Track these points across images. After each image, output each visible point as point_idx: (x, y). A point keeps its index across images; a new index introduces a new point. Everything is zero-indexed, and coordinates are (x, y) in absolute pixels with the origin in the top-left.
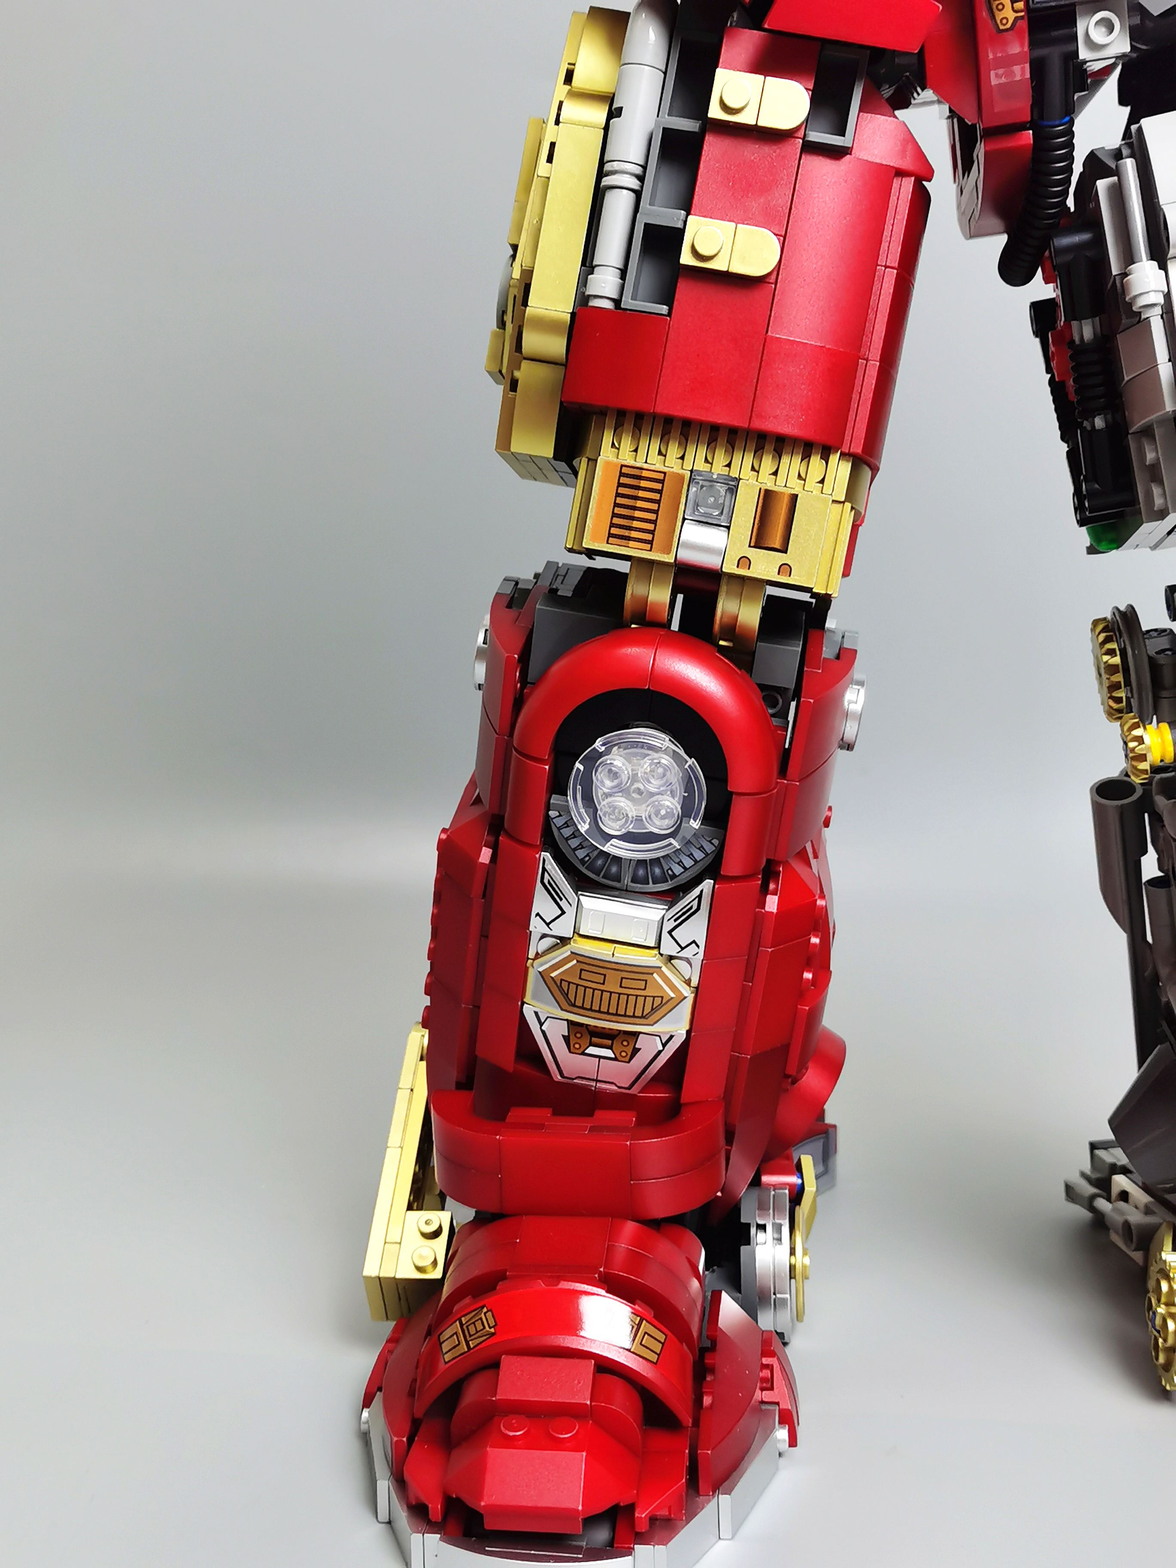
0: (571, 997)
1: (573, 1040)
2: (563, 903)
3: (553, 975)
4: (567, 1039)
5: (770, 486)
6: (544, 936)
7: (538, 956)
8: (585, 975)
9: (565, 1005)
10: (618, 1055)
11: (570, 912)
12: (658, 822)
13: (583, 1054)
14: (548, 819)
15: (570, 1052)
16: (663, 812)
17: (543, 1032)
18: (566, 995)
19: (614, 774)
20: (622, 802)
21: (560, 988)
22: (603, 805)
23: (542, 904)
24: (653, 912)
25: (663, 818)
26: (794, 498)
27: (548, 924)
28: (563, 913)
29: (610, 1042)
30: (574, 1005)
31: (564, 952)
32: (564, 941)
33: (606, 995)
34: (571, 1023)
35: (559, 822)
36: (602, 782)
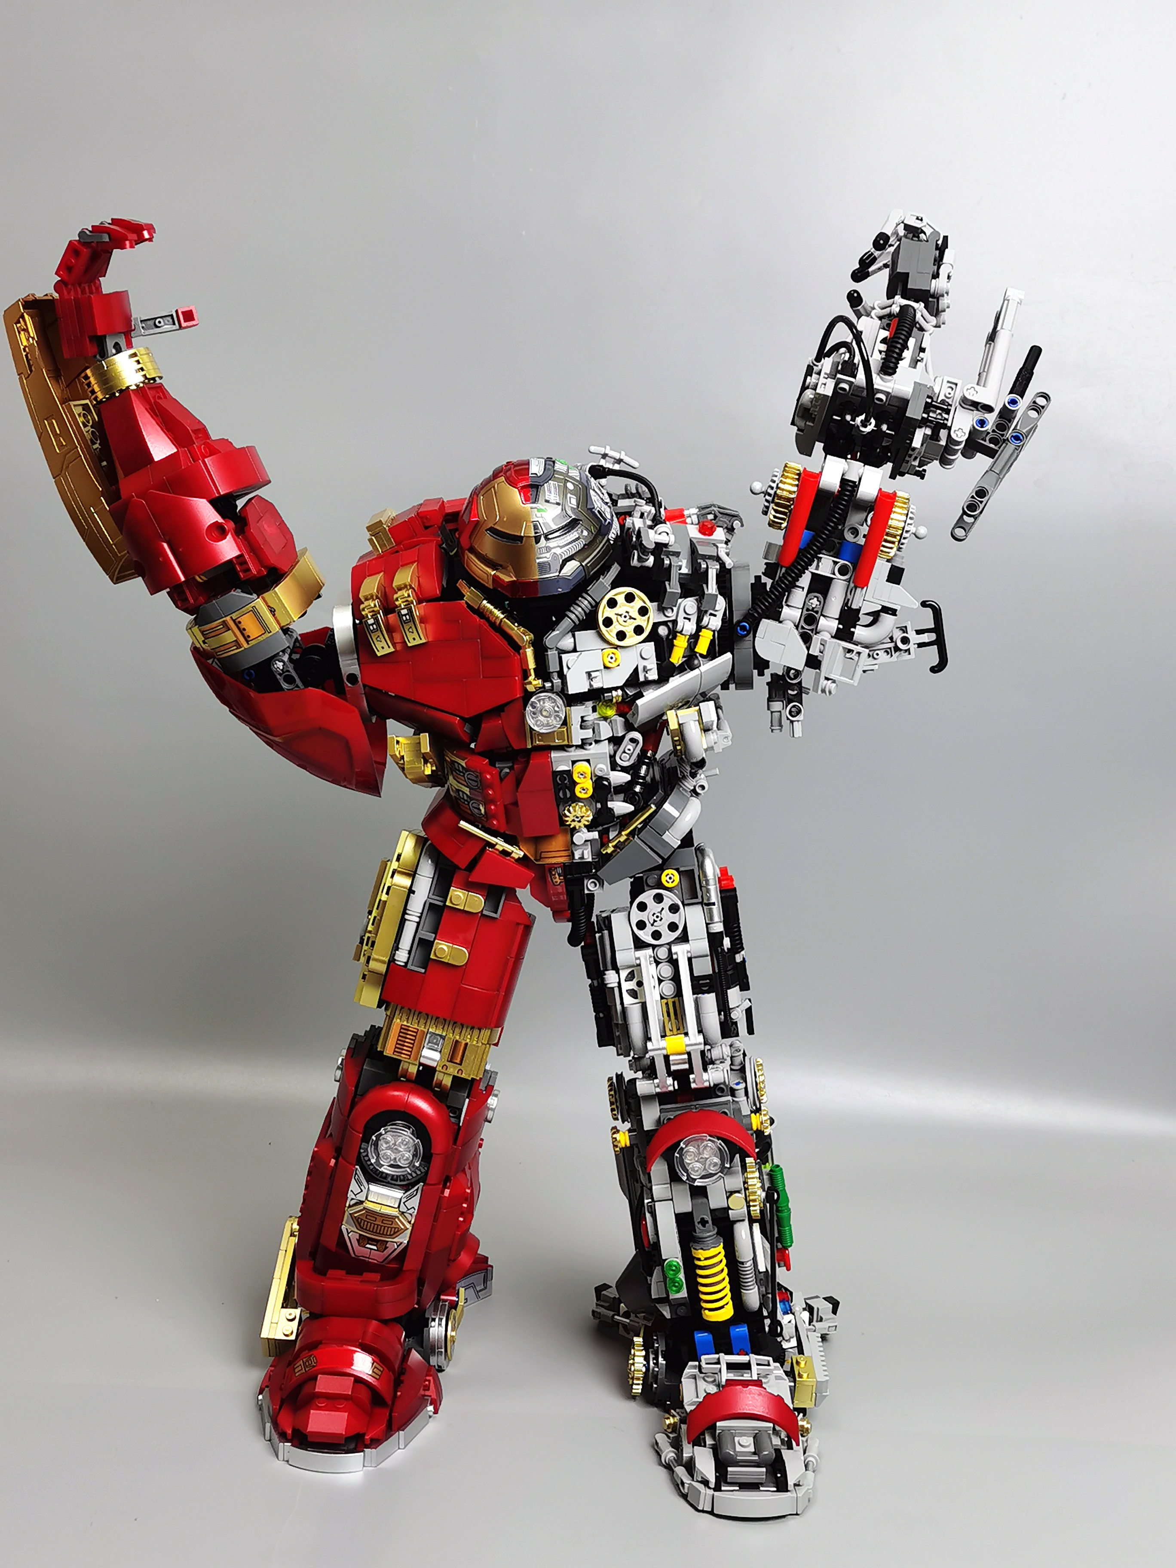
0: (362, 1225)
1: (361, 1241)
2: (362, 1187)
3: (356, 1215)
5: (458, 1037)
6: (352, 1199)
7: (350, 1206)
8: (368, 1217)
9: (359, 1228)
11: (365, 1191)
12: (403, 1162)
14: (360, 1153)
16: (405, 1158)
18: (360, 1224)
19: (387, 1143)
20: (389, 1152)
21: (357, 1221)
22: (381, 1153)
23: (353, 1186)
24: (398, 1194)
25: (405, 1160)
26: (466, 1044)
27: (355, 1195)
28: (362, 1191)
30: (362, 1228)
31: (361, 1207)
32: (362, 1202)
34: (360, 1235)
35: (364, 1154)
36: (382, 1145)
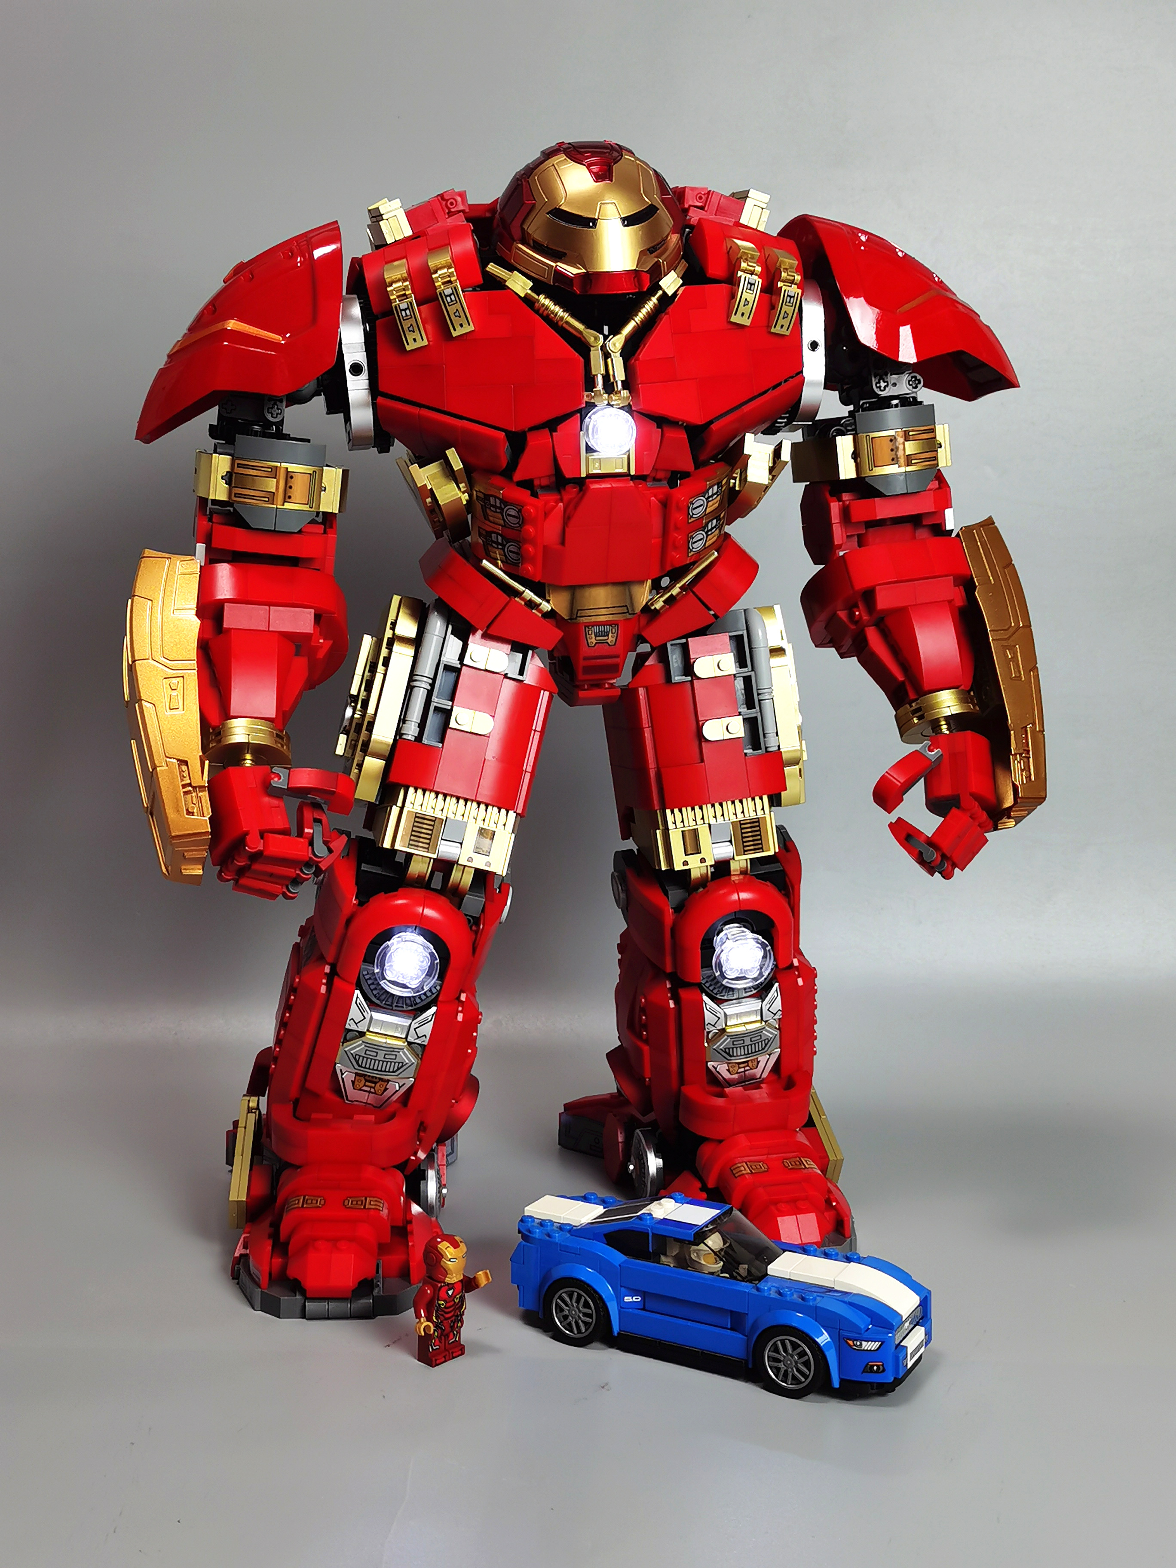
4: (353, 1082)
10: (377, 1092)
13: (360, 1090)
15: (354, 1088)
17: (343, 1079)
29: (373, 1085)
33: (377, 1062)
